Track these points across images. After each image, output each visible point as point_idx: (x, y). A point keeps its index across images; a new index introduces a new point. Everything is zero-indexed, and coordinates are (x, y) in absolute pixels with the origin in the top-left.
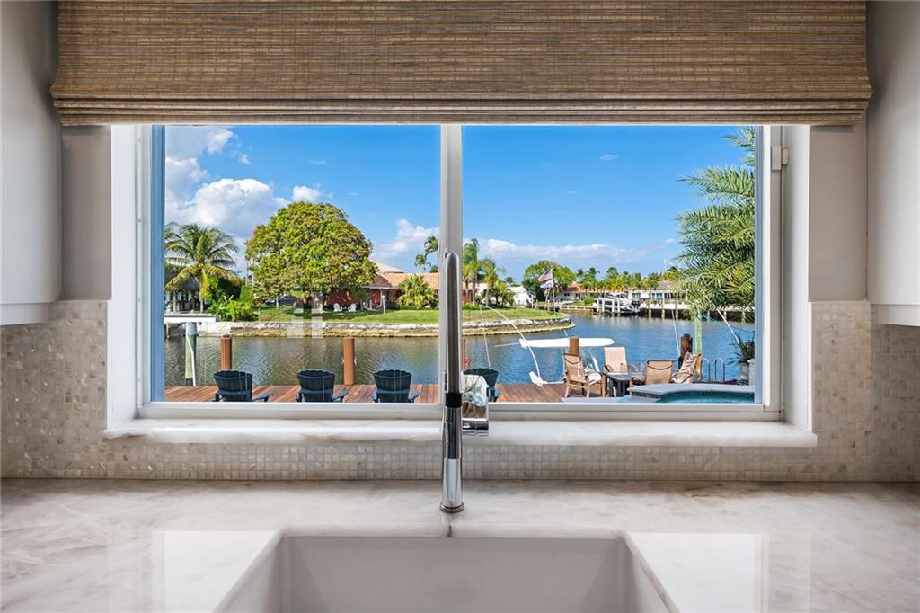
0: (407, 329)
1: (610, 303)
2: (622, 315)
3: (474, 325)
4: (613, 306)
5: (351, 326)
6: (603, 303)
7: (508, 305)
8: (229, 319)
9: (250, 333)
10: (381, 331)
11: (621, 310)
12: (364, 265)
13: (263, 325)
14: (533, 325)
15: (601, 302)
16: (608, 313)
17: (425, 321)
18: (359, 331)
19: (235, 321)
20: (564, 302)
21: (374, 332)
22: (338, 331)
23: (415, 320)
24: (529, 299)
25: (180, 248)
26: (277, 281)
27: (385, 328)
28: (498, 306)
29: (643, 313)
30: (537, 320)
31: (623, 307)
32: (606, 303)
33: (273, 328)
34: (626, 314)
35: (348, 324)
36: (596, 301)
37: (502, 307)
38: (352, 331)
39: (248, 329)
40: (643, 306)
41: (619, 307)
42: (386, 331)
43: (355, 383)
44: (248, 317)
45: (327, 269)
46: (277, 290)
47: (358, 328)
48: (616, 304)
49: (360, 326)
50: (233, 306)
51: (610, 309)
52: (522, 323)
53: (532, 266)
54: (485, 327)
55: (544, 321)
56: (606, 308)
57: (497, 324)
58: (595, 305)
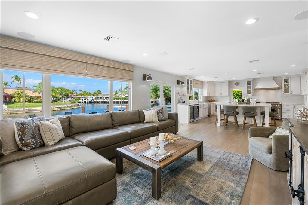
1: (86, 100)
2: (89, 103)
3: (53, 107)
15: (82, 99)
16: (85, 102)
17: (31, 107)
29: (95, 102)
32: (84, 100)
34: (90, 103)
36: (81, 99)
37: (56, 102)
40: (95, 100)
41: (88, 101)
48: (87, 100)
51: (86, 101)
54: (57, 108)
56: (84, 101)
58: (80, 101)
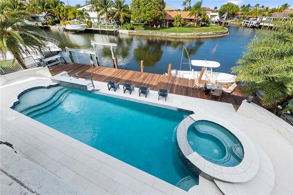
0: (173, 35)
4: (248, 24)
5: (158, 33)
6: (245, 22)
7: (208, 25)
8: (128, 29)
9: (133, 34)
10: (165, 35)
11: (251, 26)
12: (162, 13)
13: (136, 32)
14: (213, 35)
16: (245, 26)
17: (179, 32)
18: (160, 35)
19: (129, 30)
20: (231, 20)
21: (163, 35)
22: (154, 34)
23: (176, 32)
24: (219, 18)
25: (114, 6)
26: (138, 18)
27: (167, 34)
28: (204, 25)
29: (260, 27)
30: (215, 33)
31: (252, 25)
33: (138, 33)
34: (253, 27)
35: (157, 32)
36: (243, 21)
38: (158, 35)
39: (132, 32)
40: (261, 24)
42: (167, 35)
43: (144, 72)
44: (132, 29)
45: (151, 15)
46: (139, 21)
47: (159, 34)
48: (250, 23)
49: (160, 33)
50: (128, 25)
52: (209, 34)
53: (224, 5)
54: (197, 35)
55: (217, 33)
57: (201, 34)
58: (242, 23)
